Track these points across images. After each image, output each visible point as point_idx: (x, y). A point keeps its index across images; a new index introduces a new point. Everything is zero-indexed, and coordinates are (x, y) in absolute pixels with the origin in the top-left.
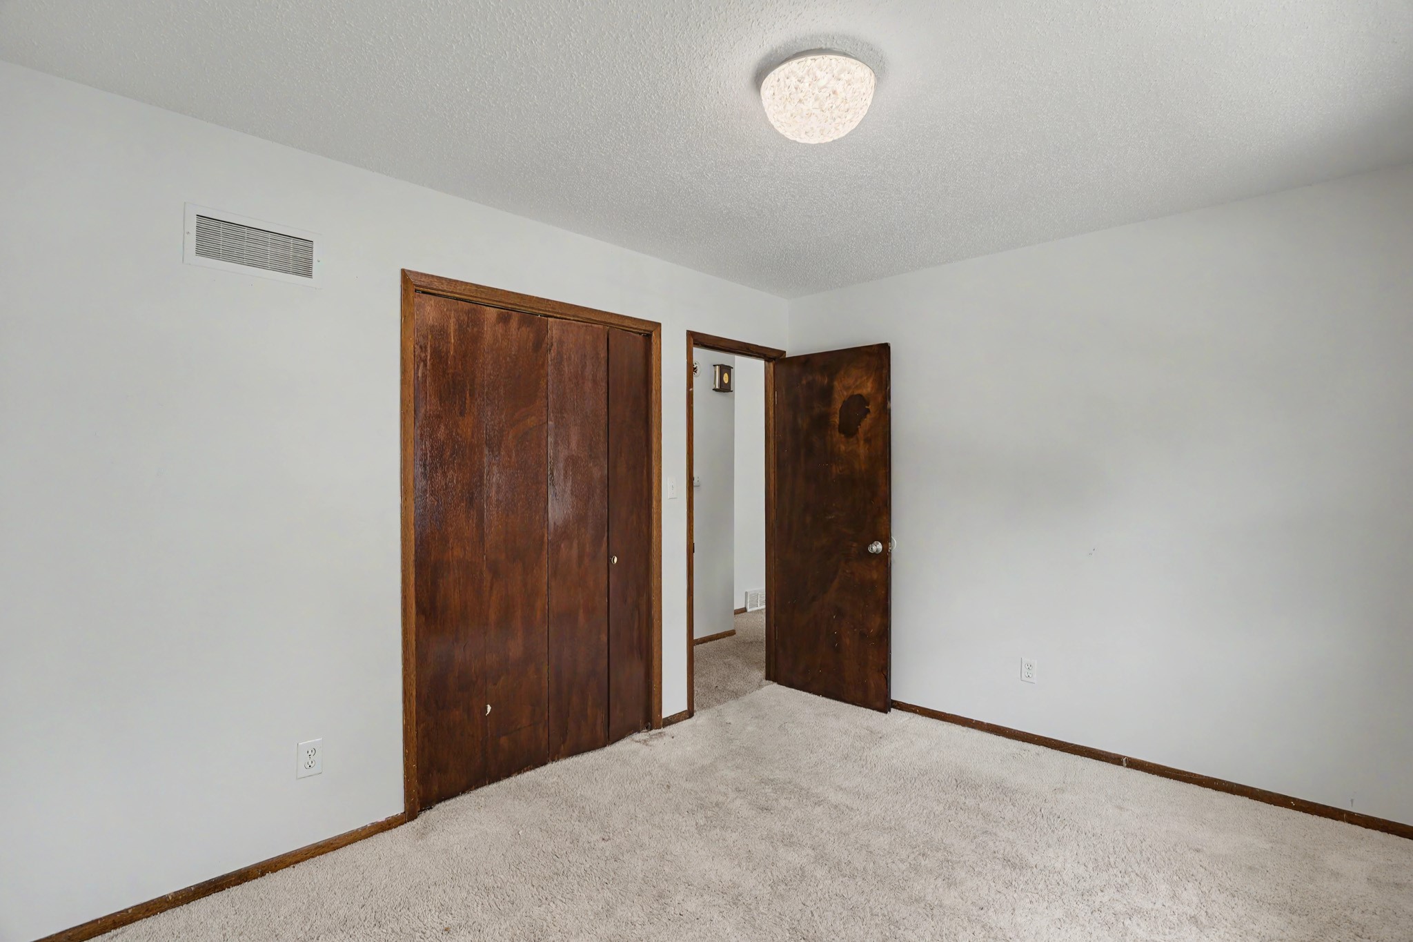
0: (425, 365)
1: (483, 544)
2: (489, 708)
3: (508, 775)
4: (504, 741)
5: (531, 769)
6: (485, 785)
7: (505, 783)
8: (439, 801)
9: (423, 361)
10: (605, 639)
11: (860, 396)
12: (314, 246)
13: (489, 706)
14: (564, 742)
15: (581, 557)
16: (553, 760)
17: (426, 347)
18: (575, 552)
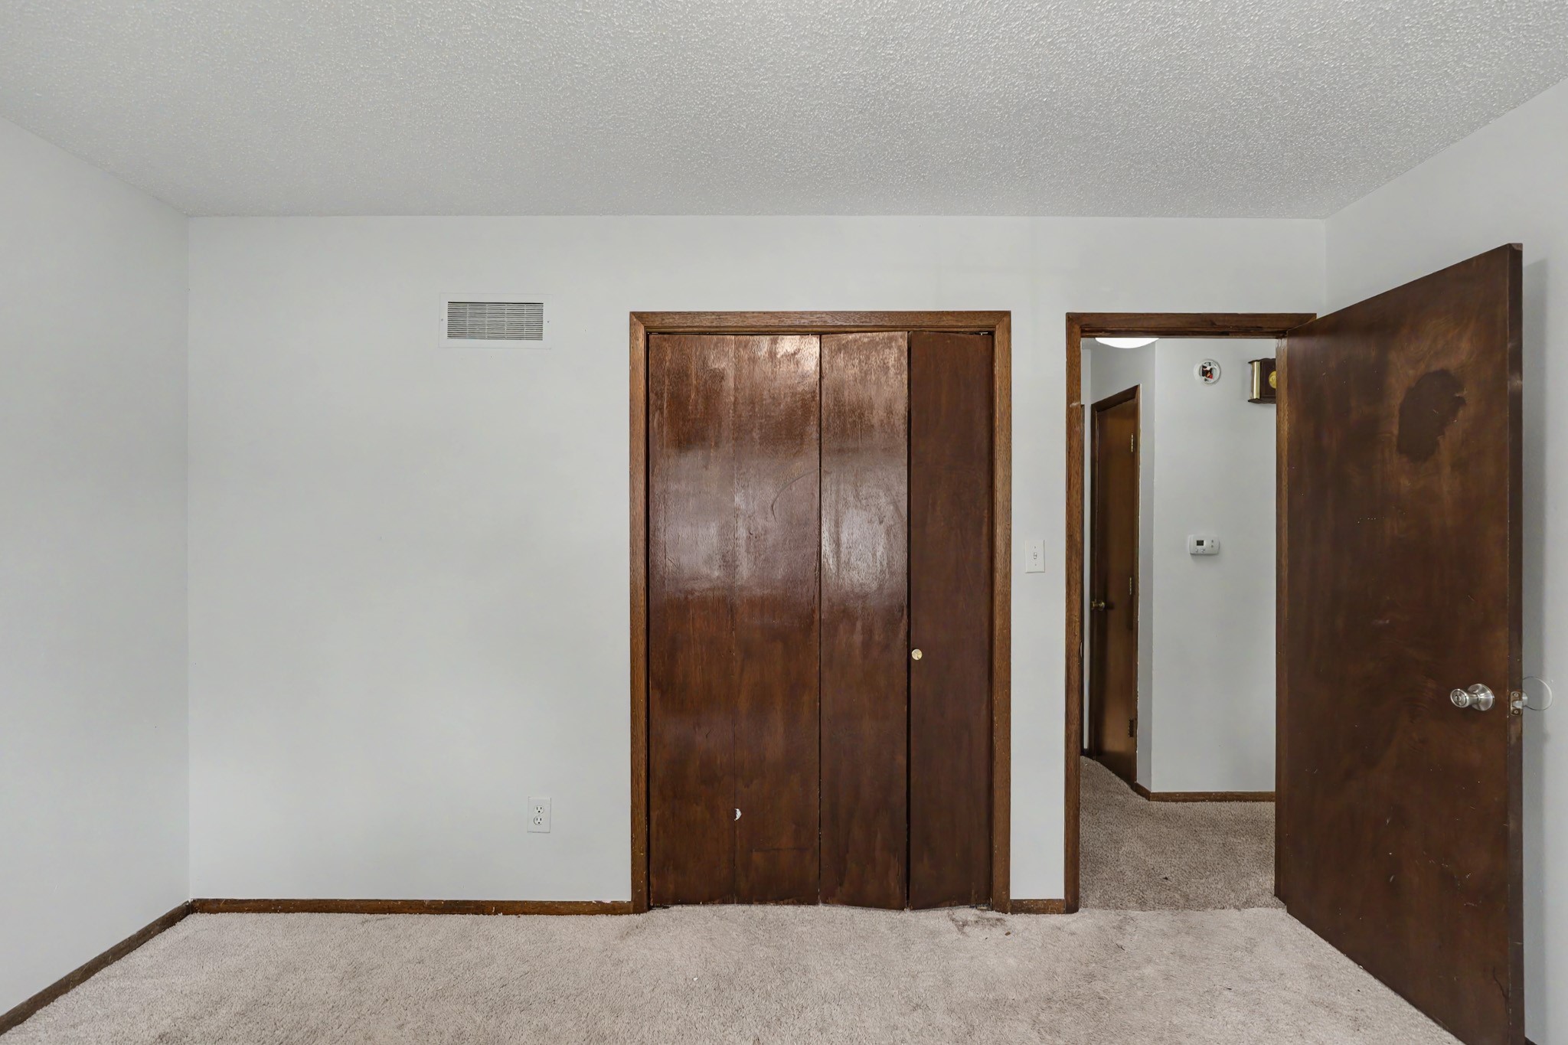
0: (662, 413)
1: (732, 617)
2: (739, 814)
3: (763, 901)
4: (757, 857)
5: (793, 904)
6: (733, 903)
7: (757, 910)
8: (676, 903)
9: (660, 409)
10: (902, 760)
11: (1444, 373)
12: (544, 308)
13: (738, 810)
14: (841, 885)
15: (867, 645)
16: (825, 902)
17: (662, 394)
18: (858, 638)
